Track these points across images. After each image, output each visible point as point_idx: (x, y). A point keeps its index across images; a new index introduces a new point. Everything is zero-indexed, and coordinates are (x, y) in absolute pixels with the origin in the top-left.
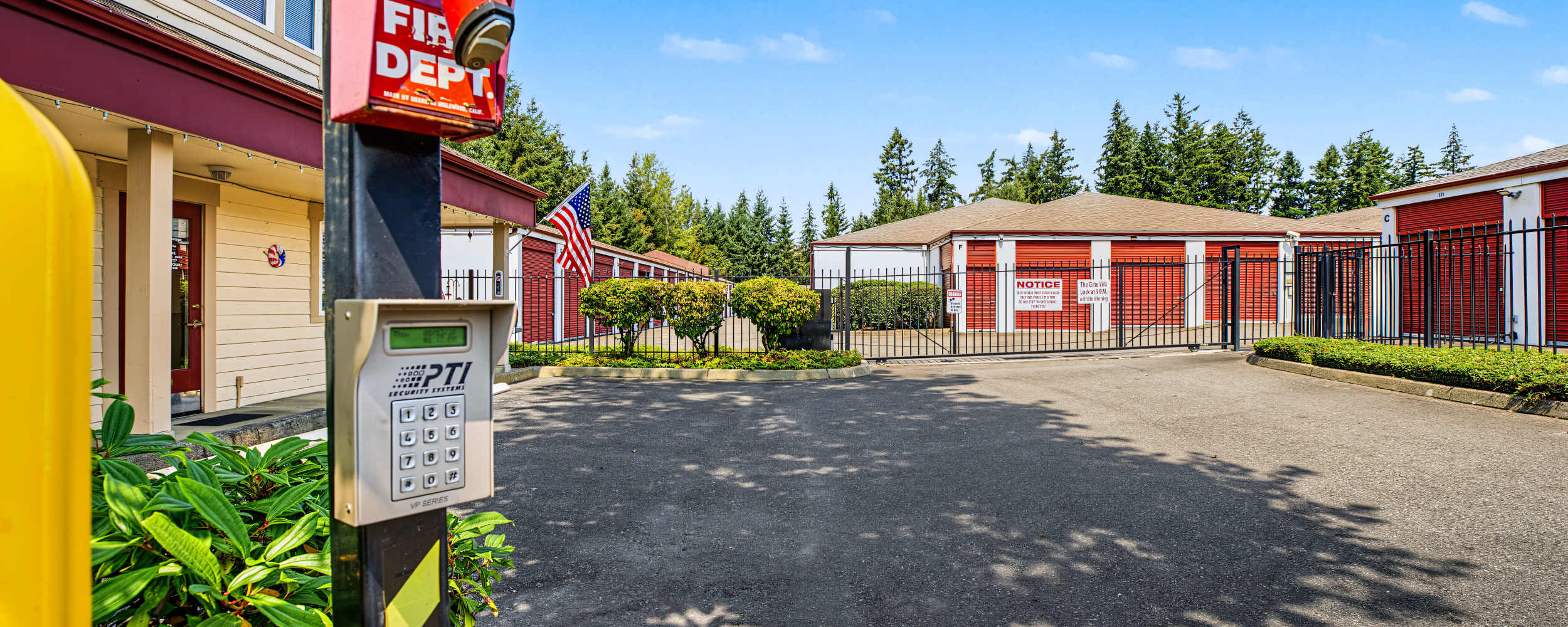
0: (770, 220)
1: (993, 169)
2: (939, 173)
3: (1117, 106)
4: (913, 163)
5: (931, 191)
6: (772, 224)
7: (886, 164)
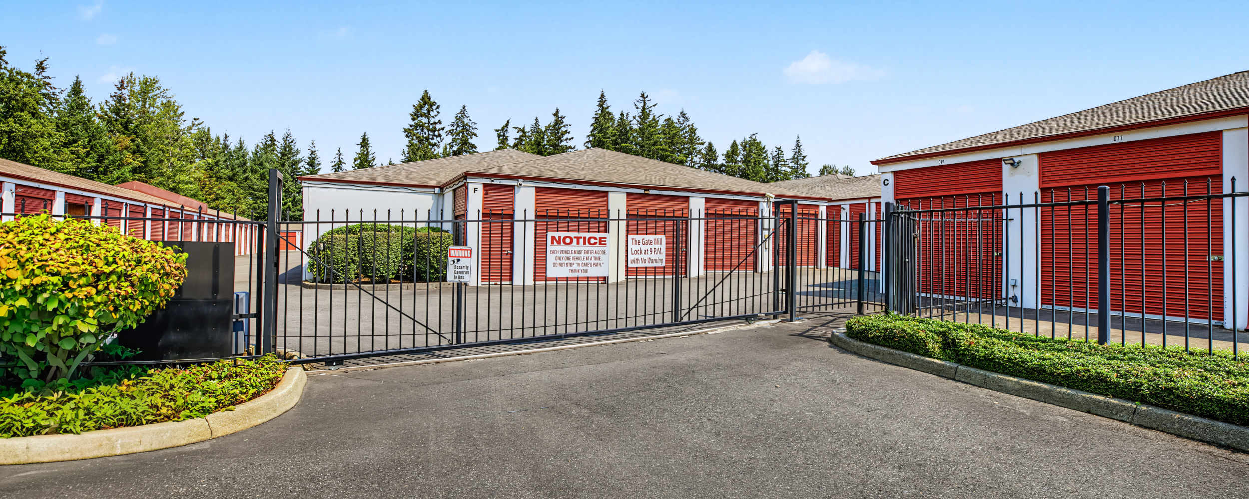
0: (298, 162)
1: (507, 135)
2: (463, 134)
3: (602, 96)
4: (440, 122)
5: (455, 148)
6: (300, 165)
7: (416, 121)
